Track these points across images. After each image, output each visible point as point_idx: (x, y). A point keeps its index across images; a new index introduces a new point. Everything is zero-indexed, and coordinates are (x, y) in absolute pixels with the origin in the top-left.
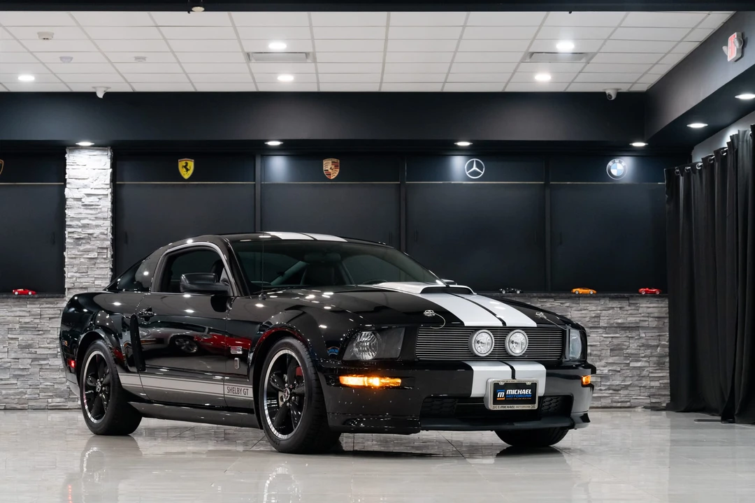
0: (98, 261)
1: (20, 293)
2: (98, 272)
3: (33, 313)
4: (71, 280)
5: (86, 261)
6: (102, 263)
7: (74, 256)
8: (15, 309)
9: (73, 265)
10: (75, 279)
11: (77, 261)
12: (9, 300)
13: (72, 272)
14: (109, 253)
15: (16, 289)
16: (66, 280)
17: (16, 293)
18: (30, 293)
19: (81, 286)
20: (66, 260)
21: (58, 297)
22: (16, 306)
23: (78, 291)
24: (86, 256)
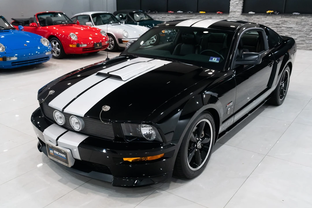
0: (239, 4)
1: (219, 13)
2: (238, 7)
5: (236, 4)
9: (232, 5)
11: (233, 4)
13: (232, 7)
14: (242, 2)
16: (230, 9)
17: (217, 13)
18: (221, 13)
19: (234, 11)
20: (231, 4)
21: (228, 14)
22: (217, 16)
23: (233, 12)
24: (235, 3)
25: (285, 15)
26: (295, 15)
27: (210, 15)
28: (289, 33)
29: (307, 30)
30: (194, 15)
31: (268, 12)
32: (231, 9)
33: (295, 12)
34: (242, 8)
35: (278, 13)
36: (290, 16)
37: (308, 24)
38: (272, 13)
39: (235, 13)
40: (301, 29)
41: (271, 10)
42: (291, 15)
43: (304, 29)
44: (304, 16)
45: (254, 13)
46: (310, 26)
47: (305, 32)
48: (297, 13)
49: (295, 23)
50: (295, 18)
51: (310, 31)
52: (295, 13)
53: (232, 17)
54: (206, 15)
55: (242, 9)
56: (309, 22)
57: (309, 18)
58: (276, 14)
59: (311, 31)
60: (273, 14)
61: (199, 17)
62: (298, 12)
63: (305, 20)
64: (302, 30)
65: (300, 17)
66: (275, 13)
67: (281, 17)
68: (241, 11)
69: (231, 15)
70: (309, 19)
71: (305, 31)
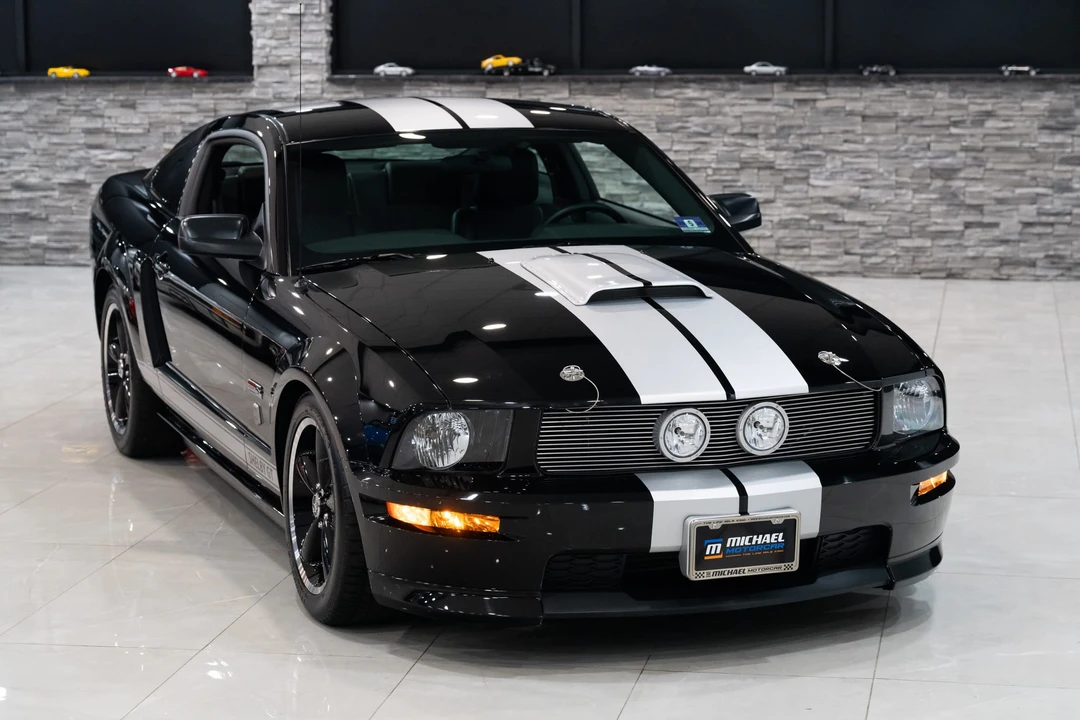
0: (305, 19)
1: (180, 75)
2: (306, 38)
3: (202, 107)
4: (263, 53)
5: (287, 18)
6: (312, 22)
7: (265, 11)
8: (173, 101)
9: (264, 27)
10: (268, 50)
11: (269, 20)
12: (163, 85)
13: (264, 37)
15: (173, 67)
16: (255, 52)
17: (174, 75)
18: (196, 75)
19: (279, 61)
20: (254, 18)
21: (242, 81)
22: (174, 95)
23: (274, 70)
24: (285, 11)
25: (590, 82)
26: (646, 79)
27: (127, 87)
28: (626, 184)
29: (719, 161)
30: (12, 89)
31: (489, 63)
32: (263, 47)
33: (643, 65)
34: (331, 39)
35: (552, 67)
36: (617, 85)
37: (722, 130)
38: (515, 67)
39: (287, 72)
40: (687, 158)
41: (507, 55)
42: (622, 82)
43: (707, 157)
44: (692, 85)
45: (409, 71)
46: (733, 140)
47: (710, 172)
48: (654, 69)
49: (653, 124)
50: (645, 96)
51: (737, 165)
52: (640, 68)
53: (270, 96)
54: (93, 92)
55: (329, 49)
56: (725, 115)
57: (723, 96)
58: (541, 73)
59: (742, 168)
60: (522, 78)
61: (49, 100)
62: (659, 65)
63: (704, 104)
64: (693, 165)
65: (676, 90)
66: (531, 69)
67: (570, 93)
68: (323, 61)
69: (266, 85)
70: (722, 101)
71: (713, 165)
